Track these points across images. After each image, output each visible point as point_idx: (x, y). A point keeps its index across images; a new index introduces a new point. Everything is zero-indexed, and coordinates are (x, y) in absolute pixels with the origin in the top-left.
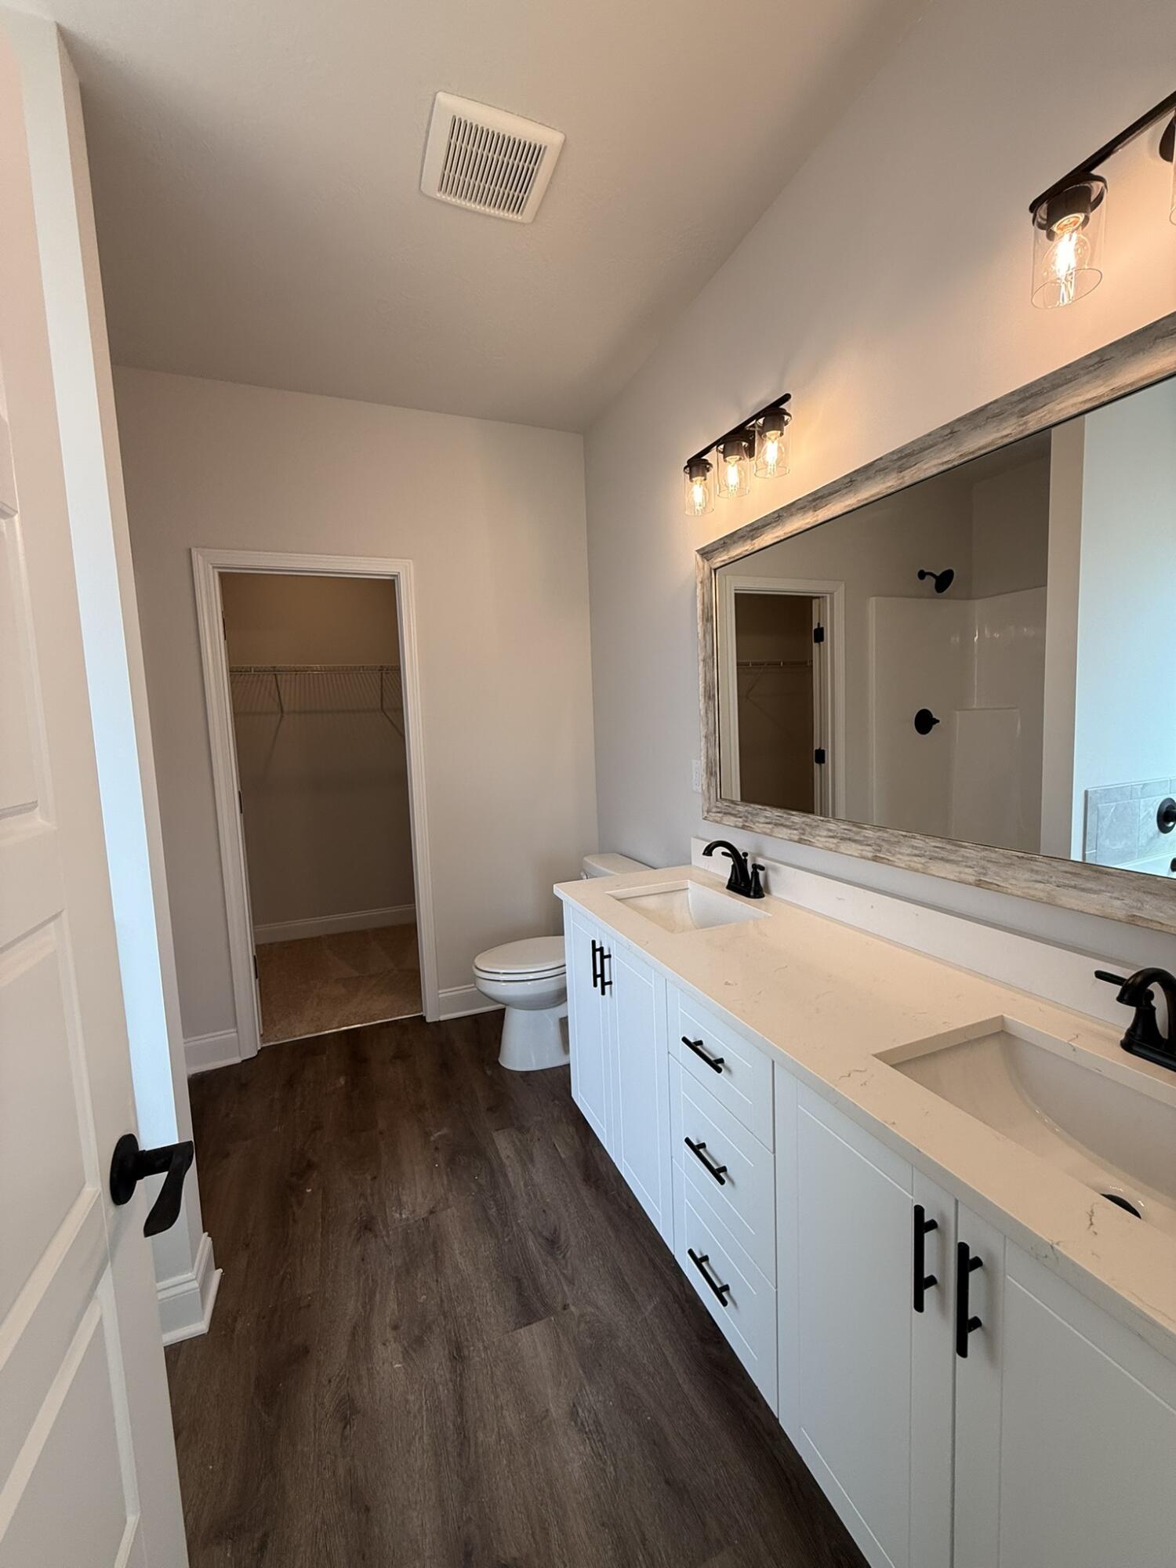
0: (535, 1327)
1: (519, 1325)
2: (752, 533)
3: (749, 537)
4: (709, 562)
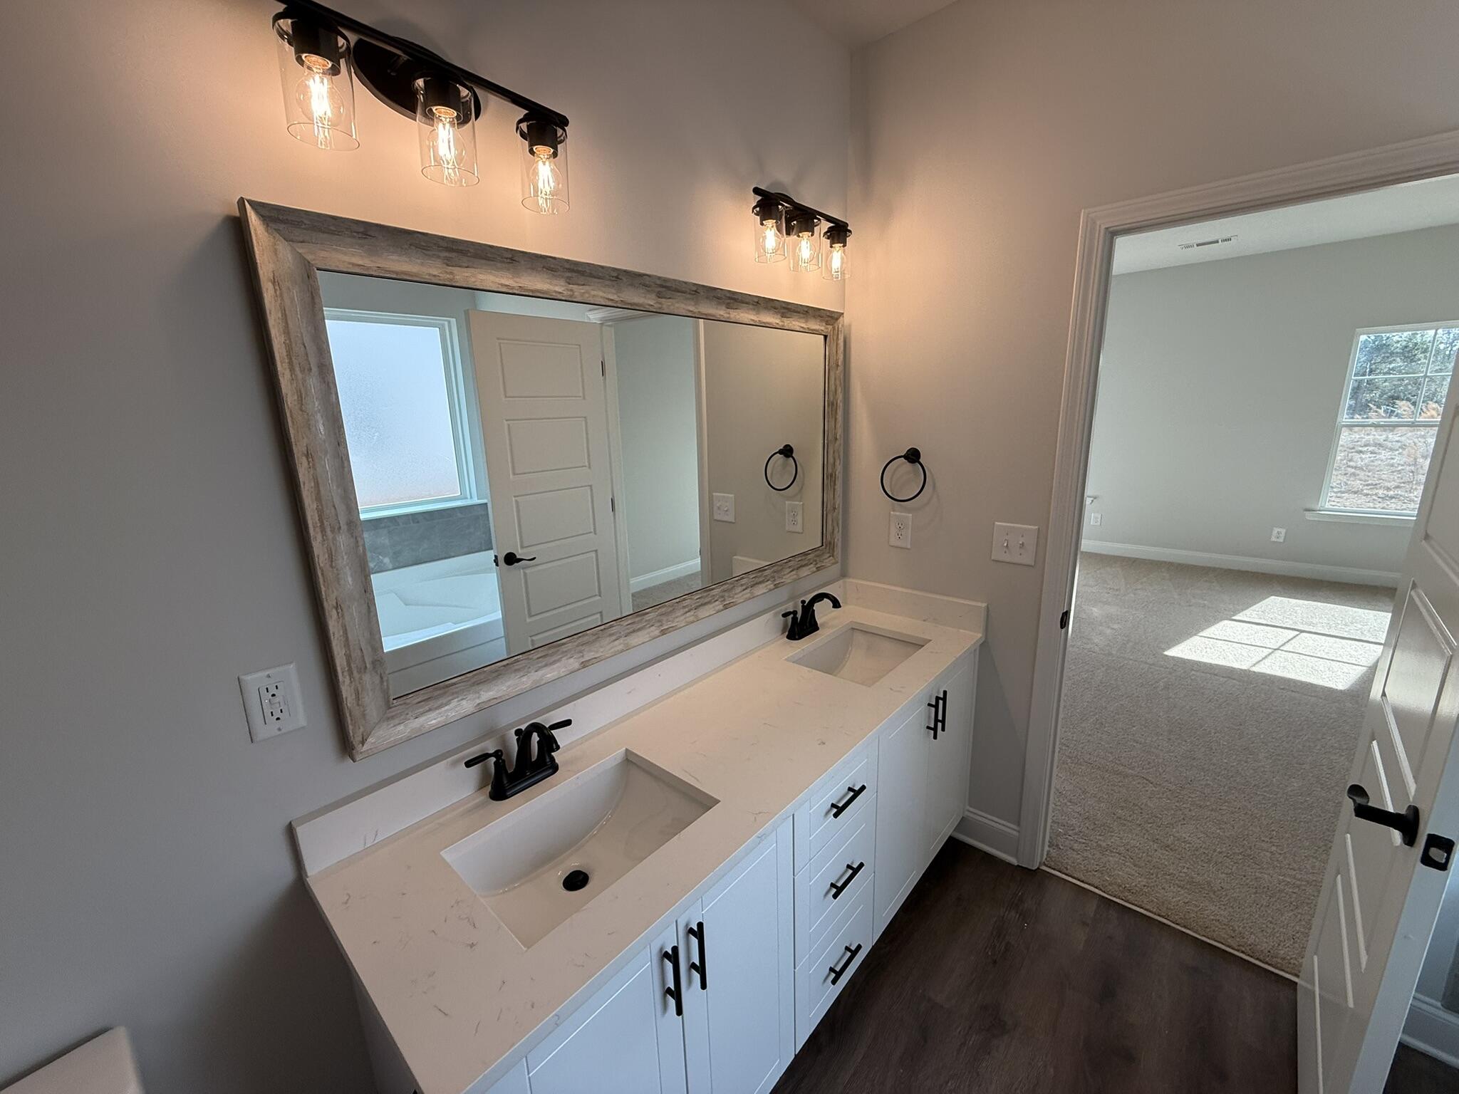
2: (447, 254)
3: (439, 257)
4: (295, 245)
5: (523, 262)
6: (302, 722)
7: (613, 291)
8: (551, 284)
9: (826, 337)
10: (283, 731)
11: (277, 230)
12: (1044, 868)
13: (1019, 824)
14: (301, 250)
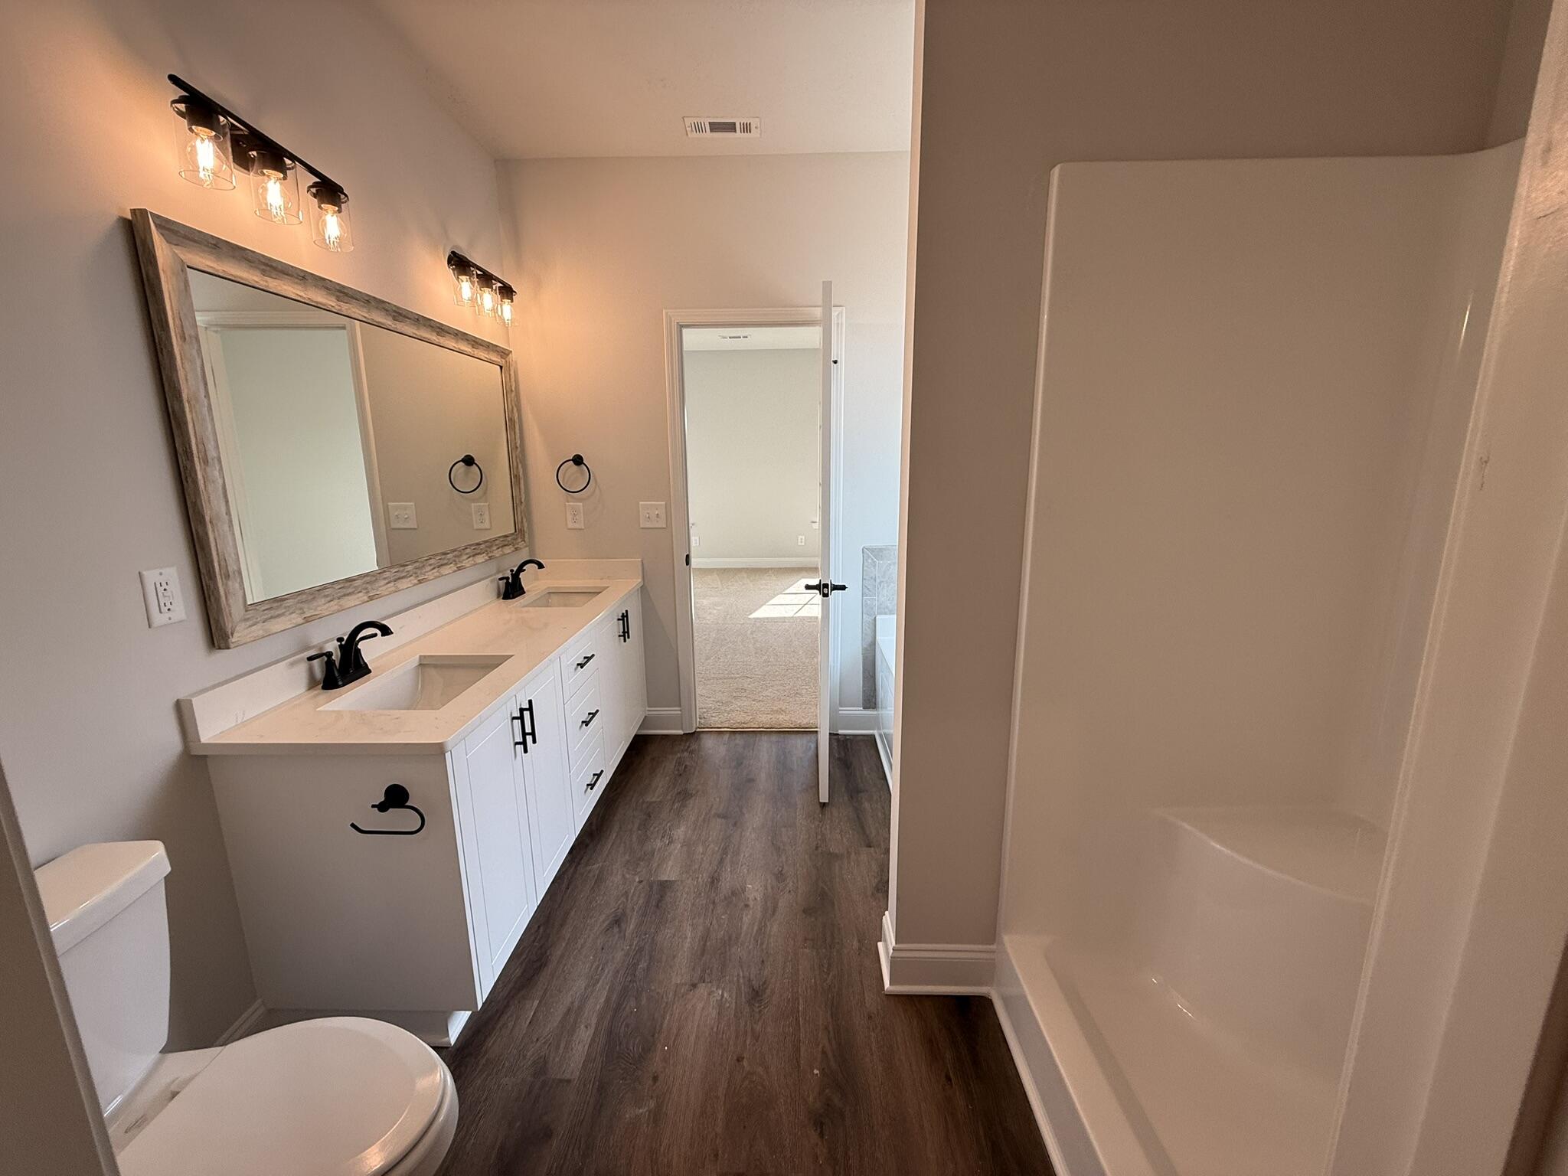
0: (665, 878)
1: (672, 882)
2: (264, 267)
3: (259, 269)
4: (173, 246)
5: (310, 281)
6: (183, 616)
7: (365, 310)
8: (327, 299)
9: (501, 367)
10: (172, 621)
11: (163, 235)
12: (698, 730)
13: (680, 706)
14: (177, 250)
